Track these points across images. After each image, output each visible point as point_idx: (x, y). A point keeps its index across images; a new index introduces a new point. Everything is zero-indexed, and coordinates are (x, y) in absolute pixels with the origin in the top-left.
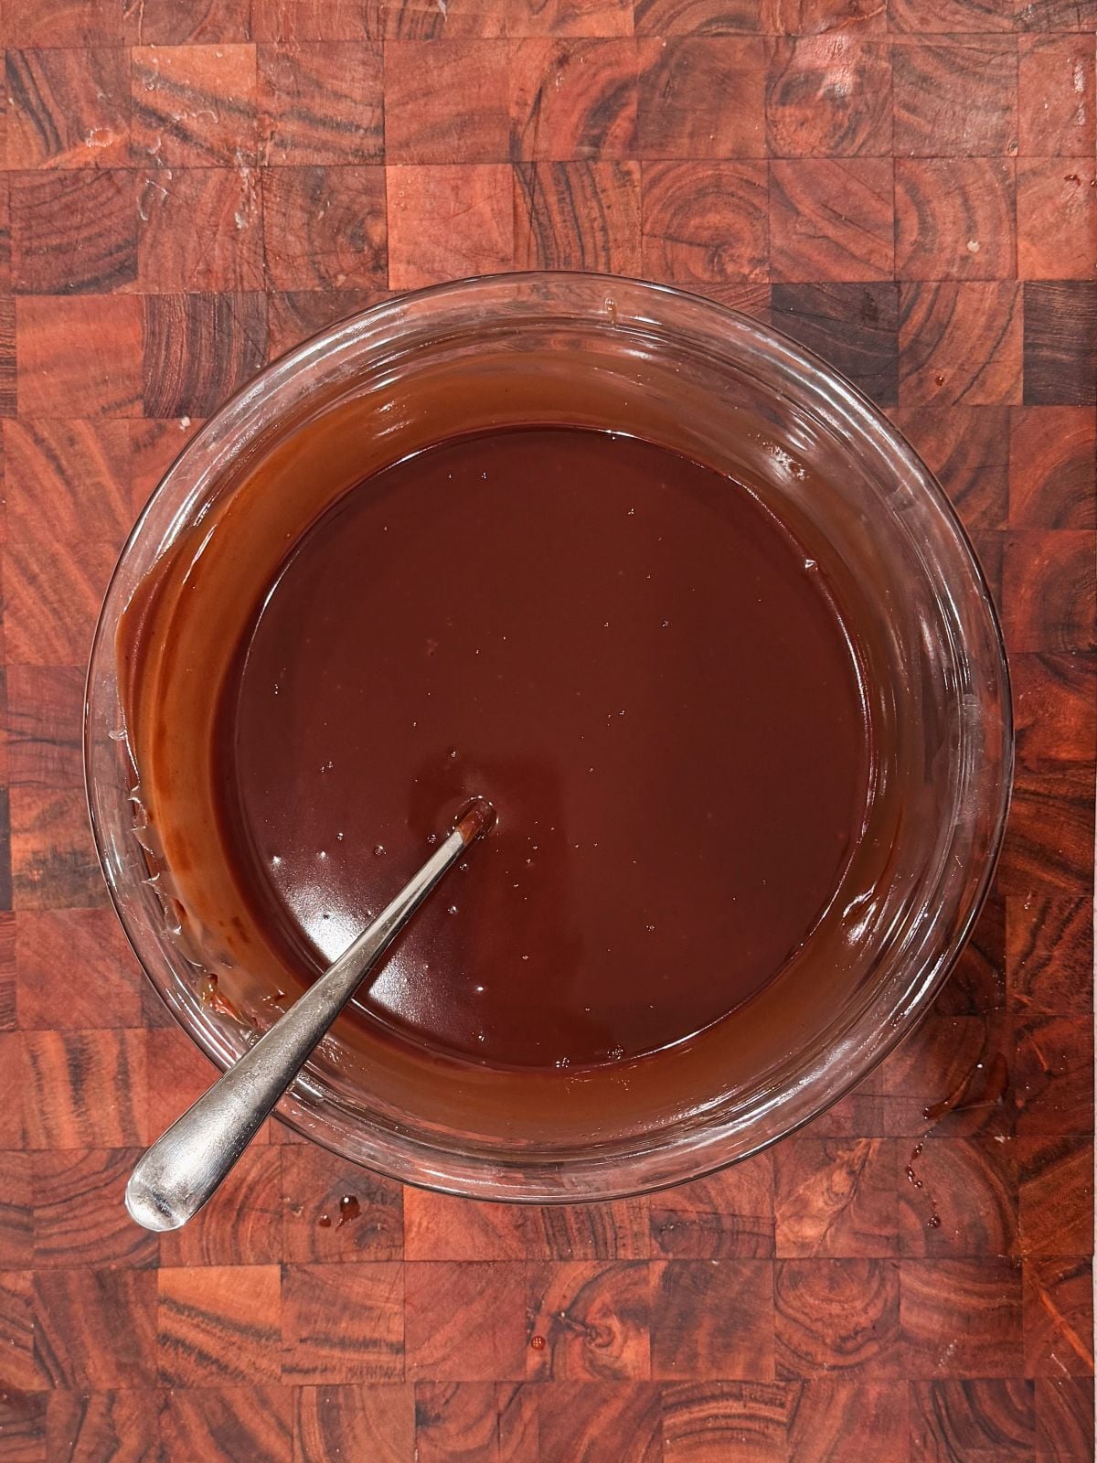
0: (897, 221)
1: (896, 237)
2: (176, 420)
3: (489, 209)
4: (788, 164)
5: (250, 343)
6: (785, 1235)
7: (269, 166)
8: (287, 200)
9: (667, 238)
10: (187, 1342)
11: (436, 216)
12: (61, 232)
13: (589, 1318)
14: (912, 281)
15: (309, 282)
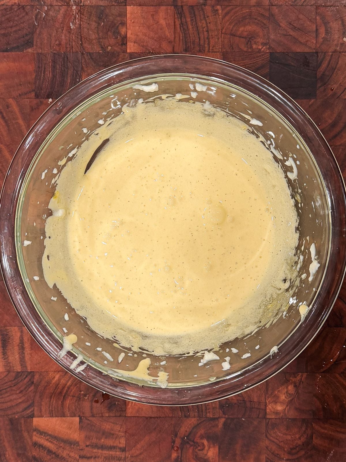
0: (317, 30)
1: (317, 36)
2: (47, 100)
3: (164, 23)
4: (277, 8)
5: (75, 71)
6: (270, 409)
7: (83, 5)
8: (90, 18)
9: (231, 35)
10: (44, 446)
11: (145, 25)
12: (5, 29)
13: (195, 439)
14: (322, 52)
15: (97, 49)
